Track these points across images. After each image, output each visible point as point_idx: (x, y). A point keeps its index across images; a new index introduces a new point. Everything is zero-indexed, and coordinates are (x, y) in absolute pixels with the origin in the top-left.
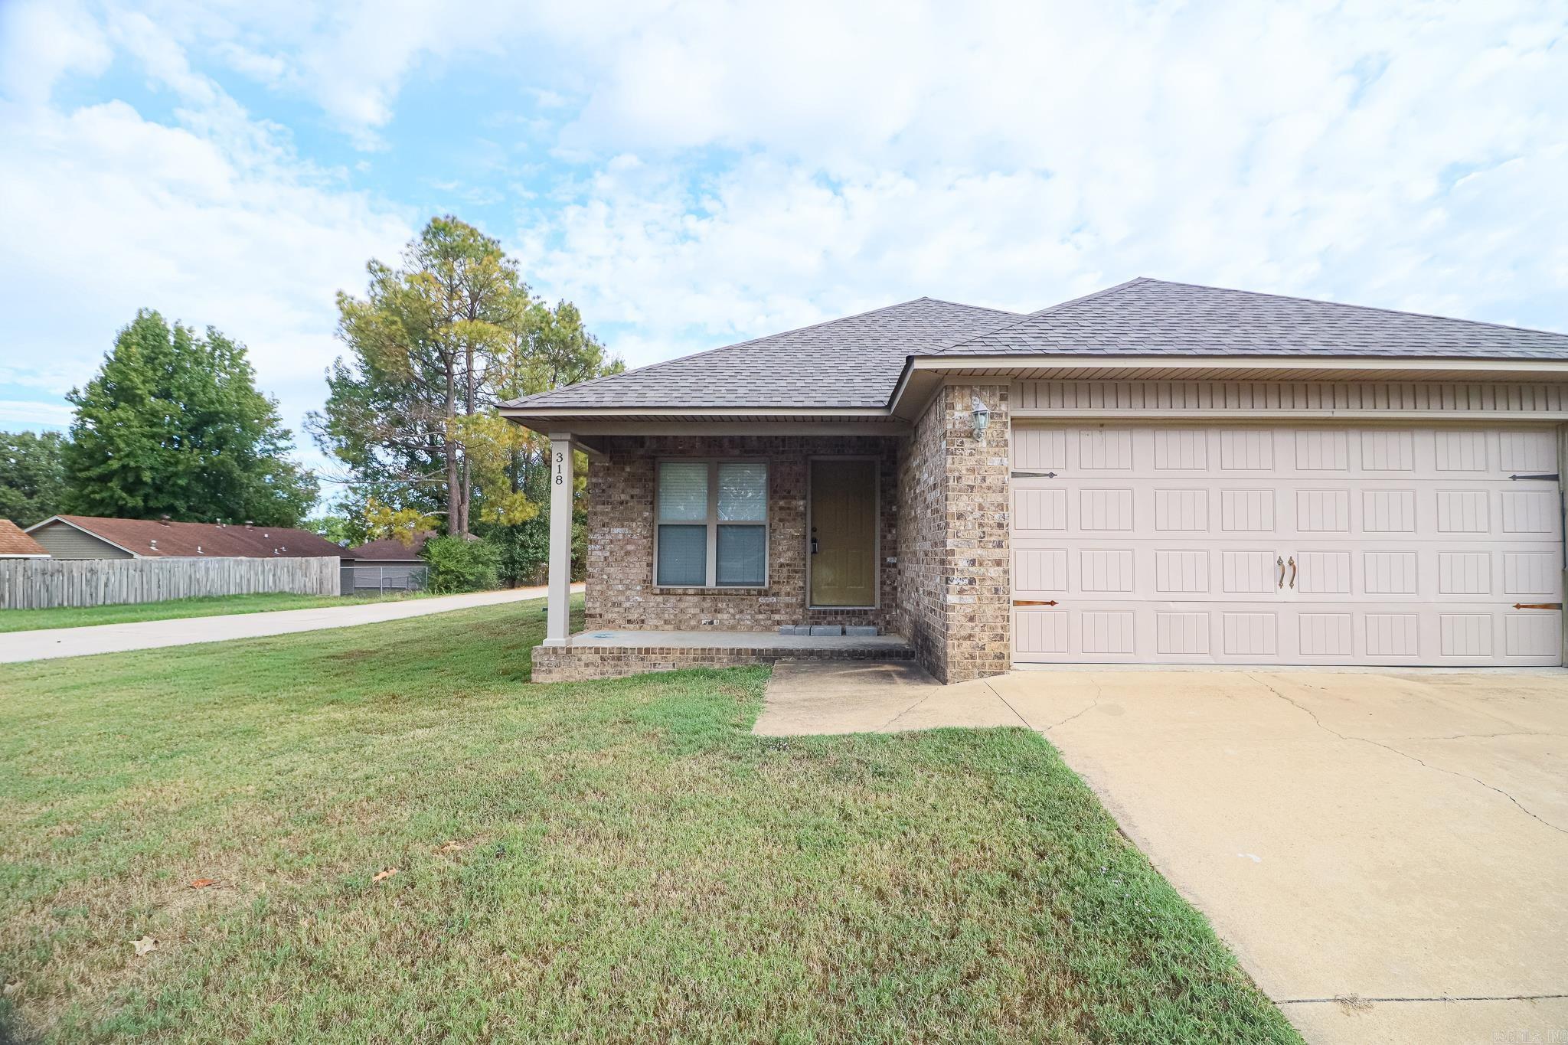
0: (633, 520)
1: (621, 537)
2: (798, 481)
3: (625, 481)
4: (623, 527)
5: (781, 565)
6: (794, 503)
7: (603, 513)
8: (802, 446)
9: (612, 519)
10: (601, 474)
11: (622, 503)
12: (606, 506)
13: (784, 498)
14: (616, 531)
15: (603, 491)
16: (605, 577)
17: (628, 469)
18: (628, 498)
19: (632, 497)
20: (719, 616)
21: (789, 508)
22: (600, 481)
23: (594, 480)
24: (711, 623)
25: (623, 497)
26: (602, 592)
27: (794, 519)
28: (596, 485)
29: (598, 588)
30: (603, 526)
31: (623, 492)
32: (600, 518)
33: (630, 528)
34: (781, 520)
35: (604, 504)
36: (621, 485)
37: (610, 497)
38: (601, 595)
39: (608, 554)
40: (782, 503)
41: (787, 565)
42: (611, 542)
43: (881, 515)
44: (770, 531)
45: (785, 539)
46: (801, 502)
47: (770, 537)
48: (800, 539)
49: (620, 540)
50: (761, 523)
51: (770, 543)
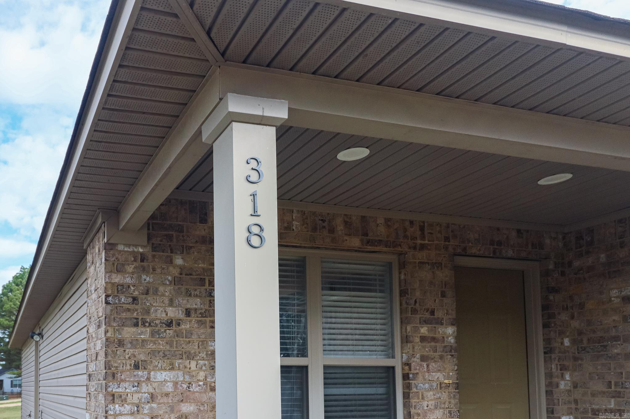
0: (190, 356)
1: (169, 388)
2: (443, 295)
3: (176, 281)
4: (172, 369)
6: (441, 330)
7: (134, 343)
8: (447, 239)
9: (153, 353)
10: (130, 269)
11: (169, 324)
12: (140, 329)
13: (426, 322)
14: (161, 376)
15: (135, 299)
17: (179, 261)
18: (181, 315)
19: (188, 313)
21: (434, 339)
22: (128, 280)
23: (117, 279)
25: (173, 313)
27: (441, 357)
28: (121, 289)
30: (137, 367)
31: (171, 303)
32: (130, 351)
33: (187, 371)
34: (423, 358)
35: (136, 325)
36: (167, 290)
37: (148, 312)
40: (424, 330)
42: (153, 397)
43: (548, 351)
44: (406, 377)
45: (431, 389)
46: (450, 330)
47: (407, 387)
48: (451, 389)
49: (167, 395)
50: (389, 362)
51: (406, 396)
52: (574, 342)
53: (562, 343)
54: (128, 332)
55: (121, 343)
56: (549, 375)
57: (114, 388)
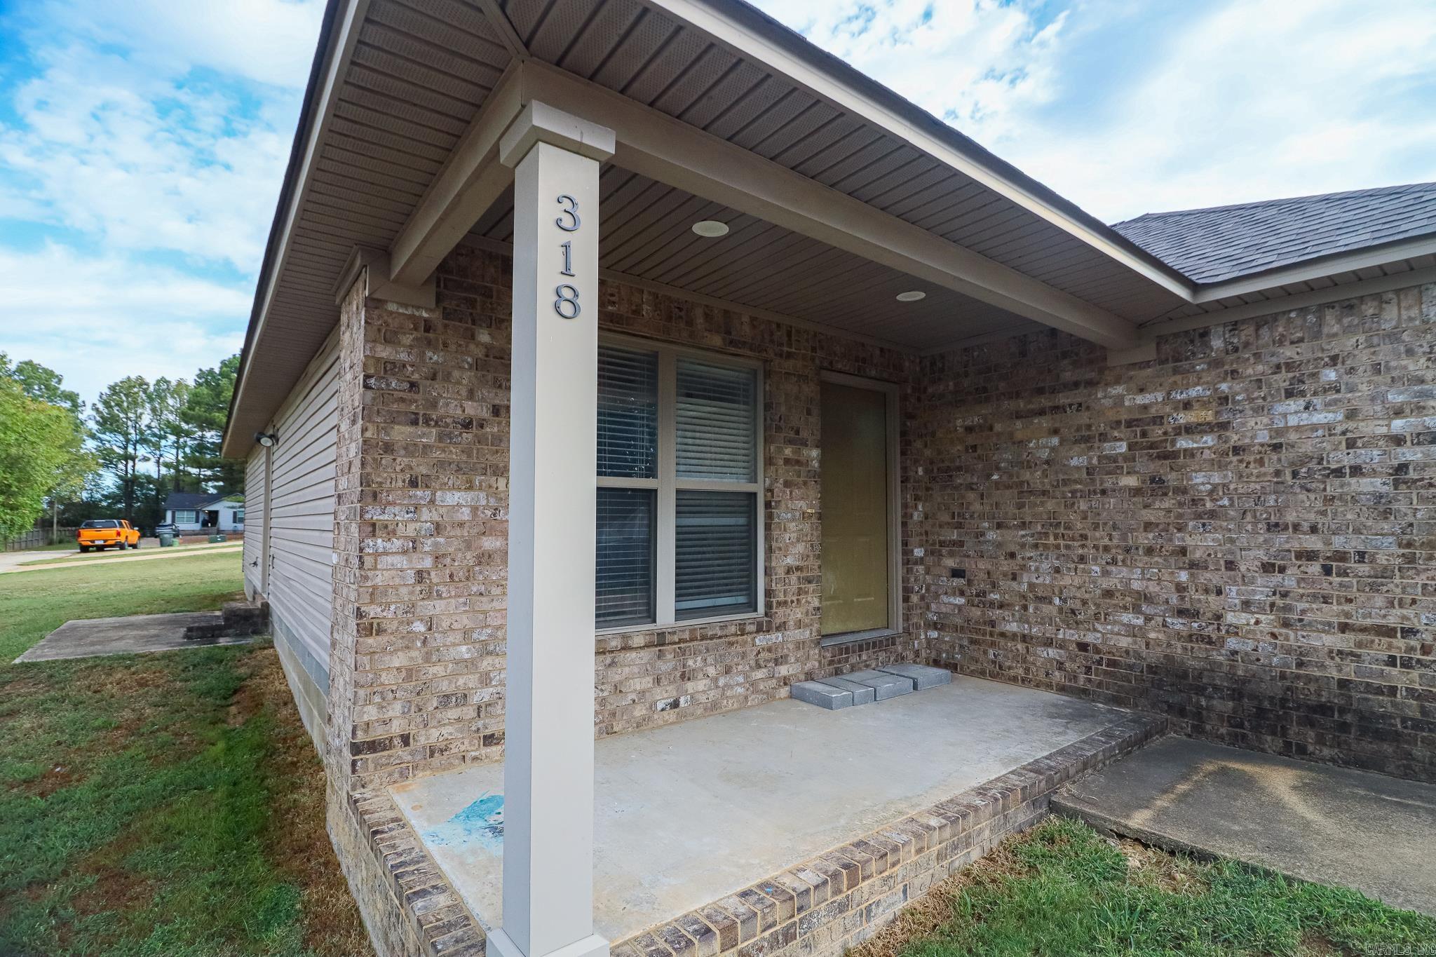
0: (498, 472)
1: (465, 514)
3: (480, 365)
4: (470, 488)
5: (789, 571)
6: (805, 452)
7: (411, 449)
9: (441, 464)
10: (406, 340)
11: (467, 425)
12: (421, 429)
13: (790, 442)
14: (453, 498)
15: (413, 385)
16: (419, 627)
18: (485, 413)
19: (496, 411)
20: (690, 686)
21: (798, 462)
22: (403, 356)
23: (384, 352)
24: (675, 704)
25: (472, 409)
26: (410, 673)
27: (805, 483)
28: (390, 368)
29: (399, 660)
30: (414, 483)
31: (471, 395)
32: (403, 461)
33: (492, 492)
34: (787, 484)
35: (415, 423)
36: (467, 377)
37: (434, 405)
38: (409, 677)
39: (428, 563)
40: (788, 451)
41: (798, 569)
42: (438, 528)
43: (905, 480)
44: (768, 505)
45: (793, 520)
46: (815, 453)
47: (769, 517)
48: (814, 520)
49: (461, 525)
50: (750, 488)
51: (768, 527)
52: (926, 471)
53: (917, 472)
54: (401, 433)
55: (388, 448)
56: (905, 506)
57: (374, 514)
